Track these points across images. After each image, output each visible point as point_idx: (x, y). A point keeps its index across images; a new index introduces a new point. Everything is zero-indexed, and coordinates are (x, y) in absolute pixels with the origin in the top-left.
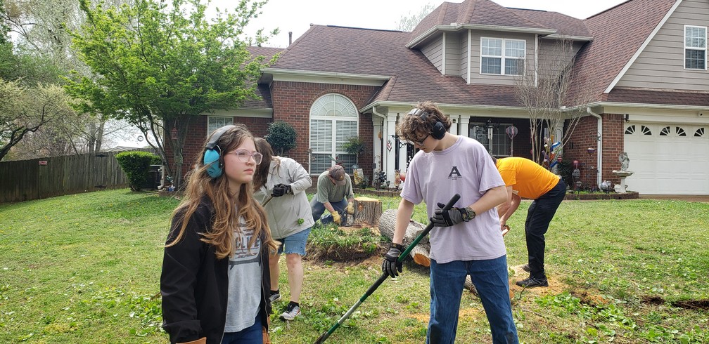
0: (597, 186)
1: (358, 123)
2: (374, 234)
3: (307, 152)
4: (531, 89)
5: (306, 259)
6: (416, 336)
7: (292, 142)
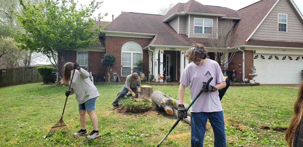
0: (243, 80)
1: (142, 54)
2: (149, 101)
3: (120, 66)
4: (215, 40)
5: (120, 112)
6: (167, 144)
7: (114, 62)
